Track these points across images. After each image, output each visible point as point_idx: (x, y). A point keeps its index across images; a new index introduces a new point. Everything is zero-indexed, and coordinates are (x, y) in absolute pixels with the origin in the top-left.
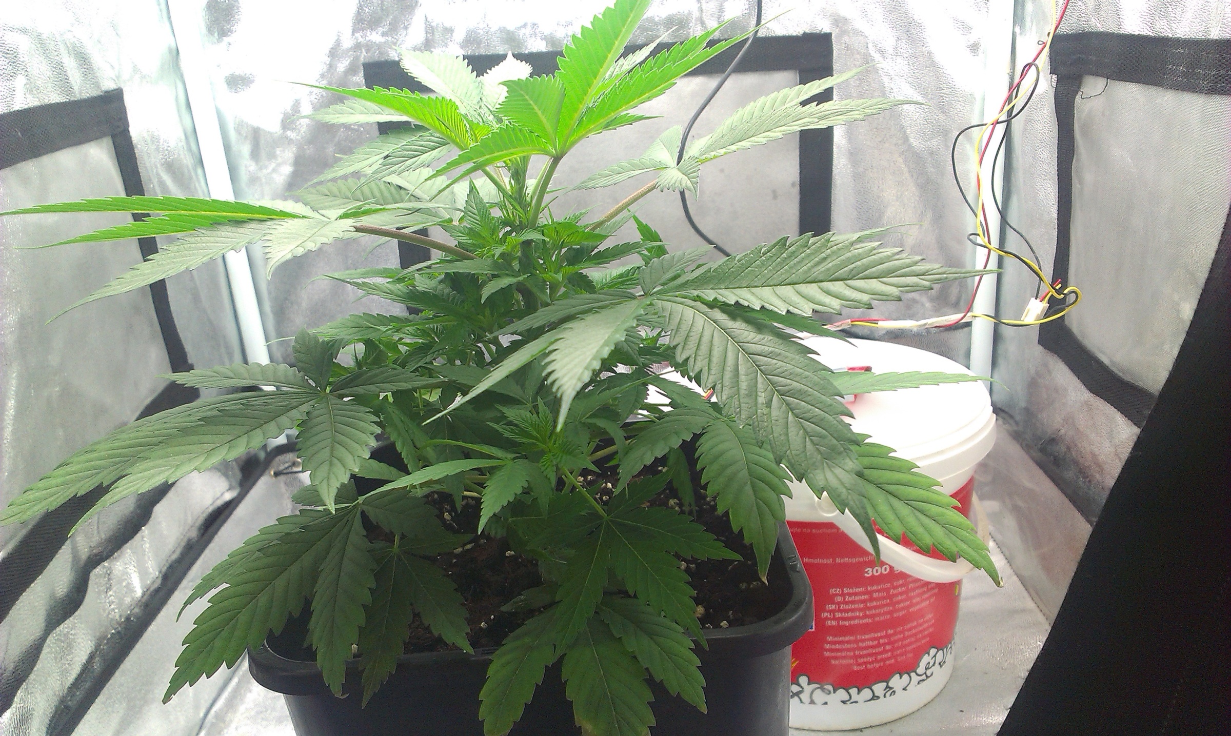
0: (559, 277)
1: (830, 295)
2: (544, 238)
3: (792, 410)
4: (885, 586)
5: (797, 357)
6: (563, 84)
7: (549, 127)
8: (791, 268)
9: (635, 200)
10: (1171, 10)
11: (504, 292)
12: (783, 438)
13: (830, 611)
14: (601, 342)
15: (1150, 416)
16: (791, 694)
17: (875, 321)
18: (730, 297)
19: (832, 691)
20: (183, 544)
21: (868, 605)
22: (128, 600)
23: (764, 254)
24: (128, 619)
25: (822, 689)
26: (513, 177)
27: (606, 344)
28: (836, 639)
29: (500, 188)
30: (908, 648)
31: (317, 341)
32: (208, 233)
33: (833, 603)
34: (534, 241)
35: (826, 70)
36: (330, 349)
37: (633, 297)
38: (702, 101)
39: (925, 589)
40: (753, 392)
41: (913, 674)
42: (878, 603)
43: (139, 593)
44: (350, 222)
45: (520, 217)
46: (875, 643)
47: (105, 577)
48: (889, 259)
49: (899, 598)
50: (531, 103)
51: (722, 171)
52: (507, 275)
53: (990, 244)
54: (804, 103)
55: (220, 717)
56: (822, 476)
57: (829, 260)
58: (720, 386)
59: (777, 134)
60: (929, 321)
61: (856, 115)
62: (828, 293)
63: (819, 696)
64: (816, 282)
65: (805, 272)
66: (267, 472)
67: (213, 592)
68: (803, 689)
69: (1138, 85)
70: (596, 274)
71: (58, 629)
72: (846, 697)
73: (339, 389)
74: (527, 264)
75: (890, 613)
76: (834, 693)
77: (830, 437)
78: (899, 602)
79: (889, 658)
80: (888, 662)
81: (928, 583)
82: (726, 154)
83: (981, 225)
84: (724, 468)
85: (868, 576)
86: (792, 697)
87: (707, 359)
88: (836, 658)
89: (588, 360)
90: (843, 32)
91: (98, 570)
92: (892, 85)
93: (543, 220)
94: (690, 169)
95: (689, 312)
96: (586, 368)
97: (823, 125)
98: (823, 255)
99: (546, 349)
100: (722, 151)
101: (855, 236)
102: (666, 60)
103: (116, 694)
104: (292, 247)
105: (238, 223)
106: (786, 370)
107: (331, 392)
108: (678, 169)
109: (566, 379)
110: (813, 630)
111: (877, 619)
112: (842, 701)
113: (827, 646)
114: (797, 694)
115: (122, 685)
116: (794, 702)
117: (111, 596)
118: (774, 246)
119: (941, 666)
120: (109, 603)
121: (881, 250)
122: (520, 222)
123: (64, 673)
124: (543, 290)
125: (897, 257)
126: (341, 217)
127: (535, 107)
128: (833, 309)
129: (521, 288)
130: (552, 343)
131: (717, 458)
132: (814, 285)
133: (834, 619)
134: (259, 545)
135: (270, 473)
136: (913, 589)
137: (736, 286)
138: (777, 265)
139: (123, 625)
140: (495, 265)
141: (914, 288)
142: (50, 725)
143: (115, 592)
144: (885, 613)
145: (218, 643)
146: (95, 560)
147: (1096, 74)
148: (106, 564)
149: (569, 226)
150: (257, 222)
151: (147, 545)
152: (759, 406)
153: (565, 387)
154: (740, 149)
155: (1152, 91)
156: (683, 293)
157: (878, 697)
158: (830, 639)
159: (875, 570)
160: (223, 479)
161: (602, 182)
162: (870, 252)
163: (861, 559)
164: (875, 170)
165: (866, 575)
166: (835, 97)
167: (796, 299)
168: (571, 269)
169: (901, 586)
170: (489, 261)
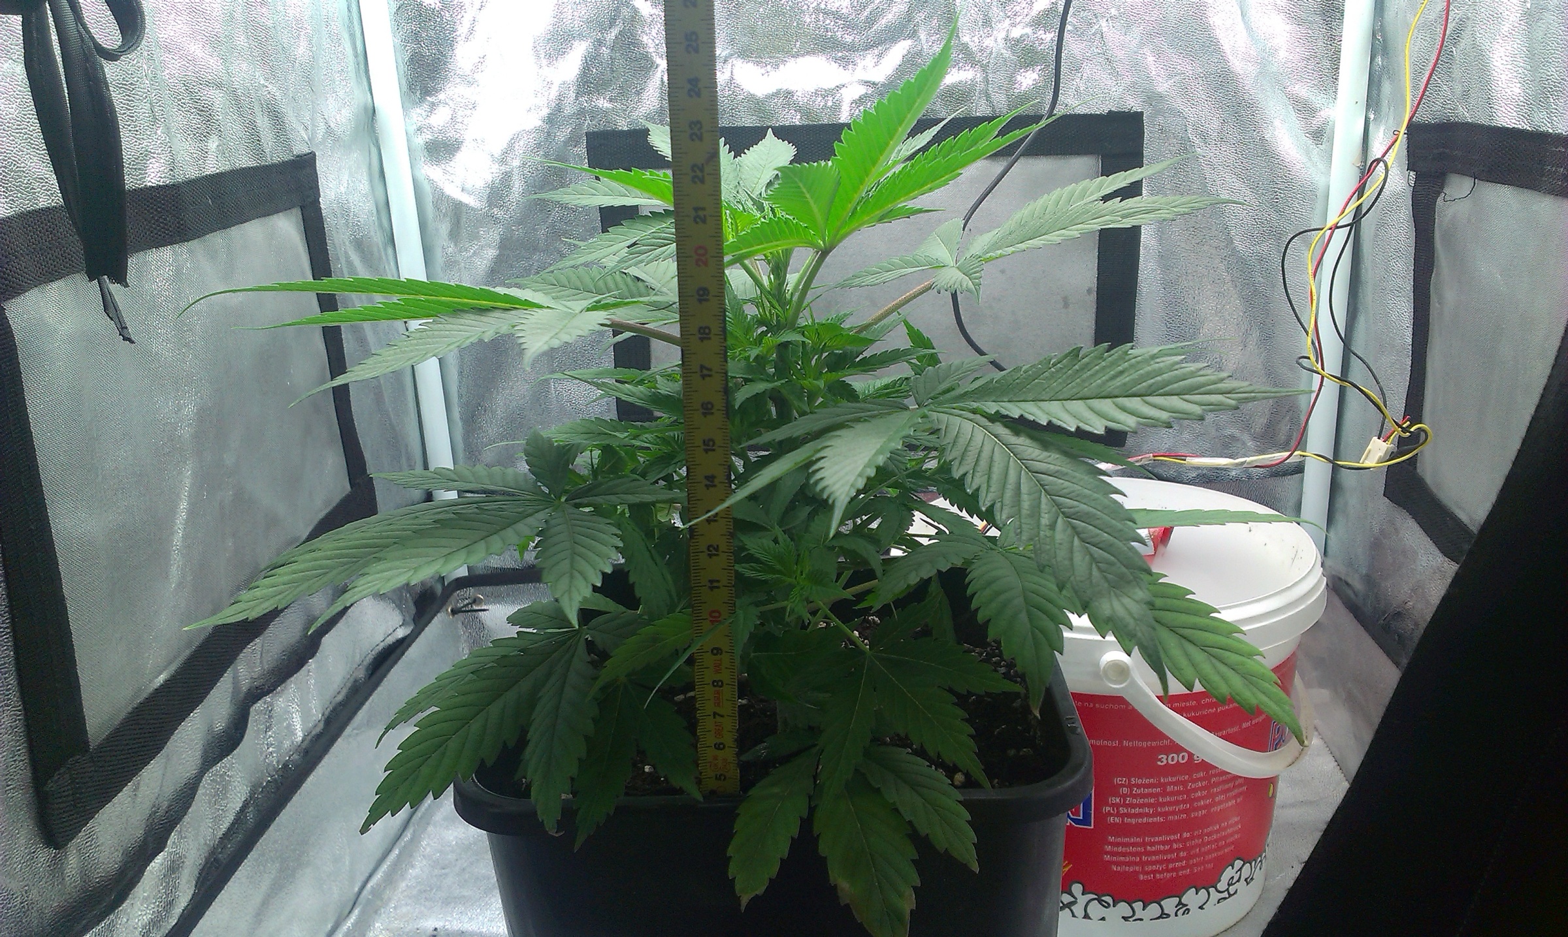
0: (821, 384)
1: (1125, 411)
2: (805, 339)
3: (1078, 534)
4: (1181, 778)
5: (1086, 478)
6: (839, 172)
7: (820, 218)
8: (1084, 381)
9: (907, 301)
10: (1552, 101)
11: (757, 399)
12: (1067, 562)
13: (1113, 805)
14: (873, 452)
15: (1470, 552)
16: (1061, 905)
17: (1183, 457)
18: (1014, 411)
19: (1112, 905)
20: (349, 685)
21: (1161, 800)
22: (287, 744)
23: (1054, 365)
24: (285, 766)
25: (1100, 901)
26: (773, 271)
27: (878, 452)
28: (1119, 840)
29: (757, 282)
30: (1207, 858)
31: (551, 445)
32: (451, 320)
33: (1117, 794)
34: (792, 344)
35: (1134, 159)
36: (566, 454)
37: (906, 408)
38: (982, 190)
39: (1231, 785)
40: (1036, 512)
41: (1212, 890)
42: (1173, 799)
43: (299, 735)
44: (601, 316)
45: (778, 316)
46: (1167, 847)
47: (265, 714)
48: (1193, 374)
49: (1199, 794)
50: (804, 190)
51: (1003, 272)
52: (762, 380)
53: (1323, 369)
54: (1106, 198)
55: (377, 893)
56: (1109, 606)
57: (1126, 374)
58: (999, 504)
59: (1074, 232)
60: (1248, 459)
61: (1164, 214)
62: (1124, 409)
63: (1095, 909)
64: (1110, 397)
65: (1100, 386)
66: (444, 609)
67: (421, 716)
68: (1076, 899)
69: (1511, 188)
70: (860, 383)
71: (214, 768)
72: (1129, 913)
73: (577, 498)
74: (783, 367)
75: (1184, 811)
76: (1114, 906)
77: (1119, 564)
78: (1199, 799)
79: (1183, 868)
80: (1180, 873)
81: (1237, 777)
82: (1013, 253)
83: (1313, 343)
84: (998, 594)
85: (1162, 764)
86: (1062, 909)
87: (986, 476)
88: (1118, 864)
89: (861, 468)
90: (1158, 112)
91: (259, 706)
92: (1215, 177)
93: (804, 320)
94: (972, 269)
95: (968, 426)
96: (860, 475)
97: (1127, 223)
98: (1120, 368)
99: (813, 456)
100: (1011, 249)
101: (1156, 350)
102: (952, 147)
103: (270, 851)
104: (546, 338)
105: (482, 311)
106: (1073, 492)
107: (566, 500)
108: (958, 268)
109: (837, 486)
110: (1092, 827)
111: (1170, 818)
112: (1123, 917)
113: (1108, 848)
114: (1069, 905)
115: (276, 842)
116: (1064, 915)
117: (270, 737)
118: (1066, 356)
119: (1248, 884)
120: (267, 744)
121: (1183, 365)
122: (778, 321)
123: (217, 819)
124: (800, 398)
125: (1201, 373)
126: (588, 310)
127: (808, 196)
128: (1128, 427)
129: (777, 397)
130: (819, 451)
131: (989, 583)
132: (1109, 401)
133: (1118, 815)
134: (473, 668)
135: (447, 610)
136: (1216, 784)
137: (1022, 399)
138: (1068, 377)
139: (280, 773)
140: (749, 368)
141: (1218, 408)
142: (198, 878)
143: (274, 732)
144: (1181, 812)
145: (425, 770)
146: (257, 693)
147: (1463, 173)
148: (268, 699)
149: (833, 328)
150: (501, 311)
151: (313, 681)
152: (1043, 528)
153: (837, 494)
154: (1030, 248)
155: (1528, 196)
156: (961, 404)
157: (1168, 916)
158: (1111, 839)
159: (1170, 759)
160: (397, 612)
161: (870, 280)
162: (1171, 368)
163: (1154, 744)
164: (1190, 277)
165: (1159, 763)
166: (1144, 192)
167: (1088, 414)
168: (833, 376)
169: (1200, 779)
170: (743, 363)
